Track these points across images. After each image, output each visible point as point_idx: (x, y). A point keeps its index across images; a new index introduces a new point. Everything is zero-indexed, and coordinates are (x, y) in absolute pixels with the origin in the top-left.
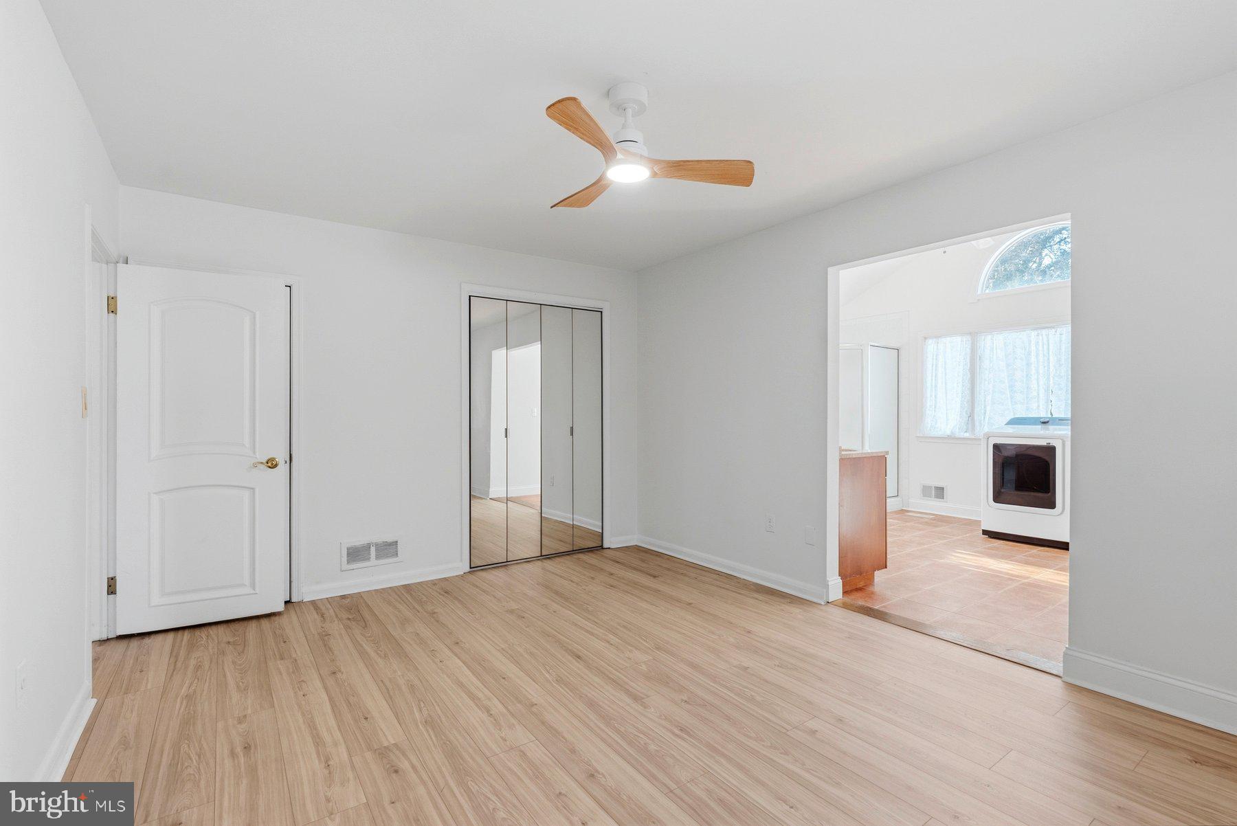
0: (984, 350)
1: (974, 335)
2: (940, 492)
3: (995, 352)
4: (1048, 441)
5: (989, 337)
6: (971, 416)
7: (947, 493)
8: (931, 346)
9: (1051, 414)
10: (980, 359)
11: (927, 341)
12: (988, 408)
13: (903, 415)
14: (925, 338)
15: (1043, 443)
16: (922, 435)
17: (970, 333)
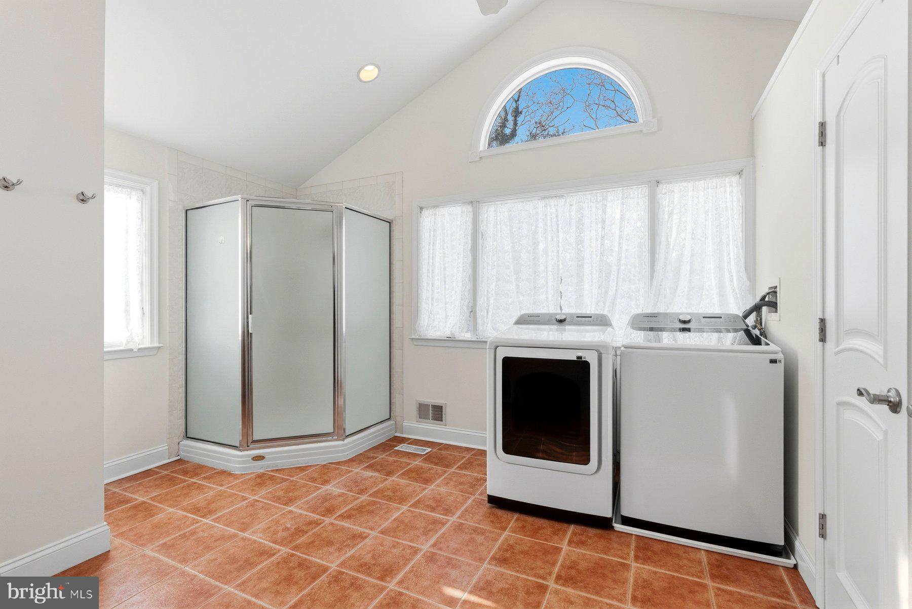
0: (487, 226)
1: (475, 203)
2: (438, 413)
3: (499, 227)
4: (580, 354)
5: (492, 208)
6: (473, 311)
7: (448, 413)
8: (428, 219)
9: (561, 309)
10: (482, 238)
11: (423, 212)
12: (492, 301)
13: (396, 310)
14: (421, 209)
15: (571, 356)
16: (417, 337)
17: (472, 202)
